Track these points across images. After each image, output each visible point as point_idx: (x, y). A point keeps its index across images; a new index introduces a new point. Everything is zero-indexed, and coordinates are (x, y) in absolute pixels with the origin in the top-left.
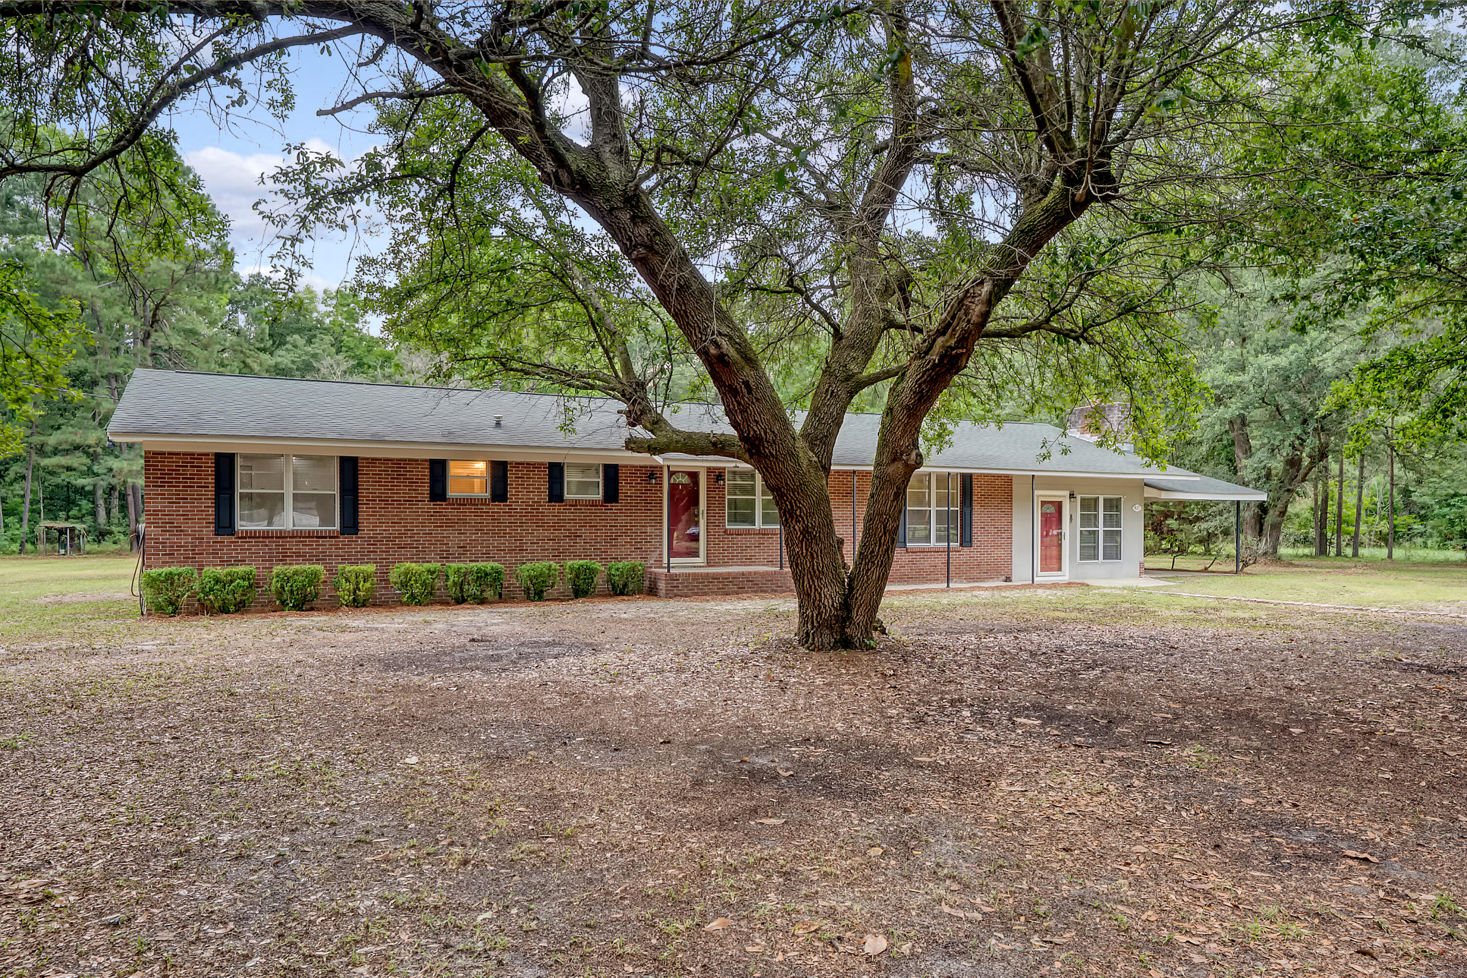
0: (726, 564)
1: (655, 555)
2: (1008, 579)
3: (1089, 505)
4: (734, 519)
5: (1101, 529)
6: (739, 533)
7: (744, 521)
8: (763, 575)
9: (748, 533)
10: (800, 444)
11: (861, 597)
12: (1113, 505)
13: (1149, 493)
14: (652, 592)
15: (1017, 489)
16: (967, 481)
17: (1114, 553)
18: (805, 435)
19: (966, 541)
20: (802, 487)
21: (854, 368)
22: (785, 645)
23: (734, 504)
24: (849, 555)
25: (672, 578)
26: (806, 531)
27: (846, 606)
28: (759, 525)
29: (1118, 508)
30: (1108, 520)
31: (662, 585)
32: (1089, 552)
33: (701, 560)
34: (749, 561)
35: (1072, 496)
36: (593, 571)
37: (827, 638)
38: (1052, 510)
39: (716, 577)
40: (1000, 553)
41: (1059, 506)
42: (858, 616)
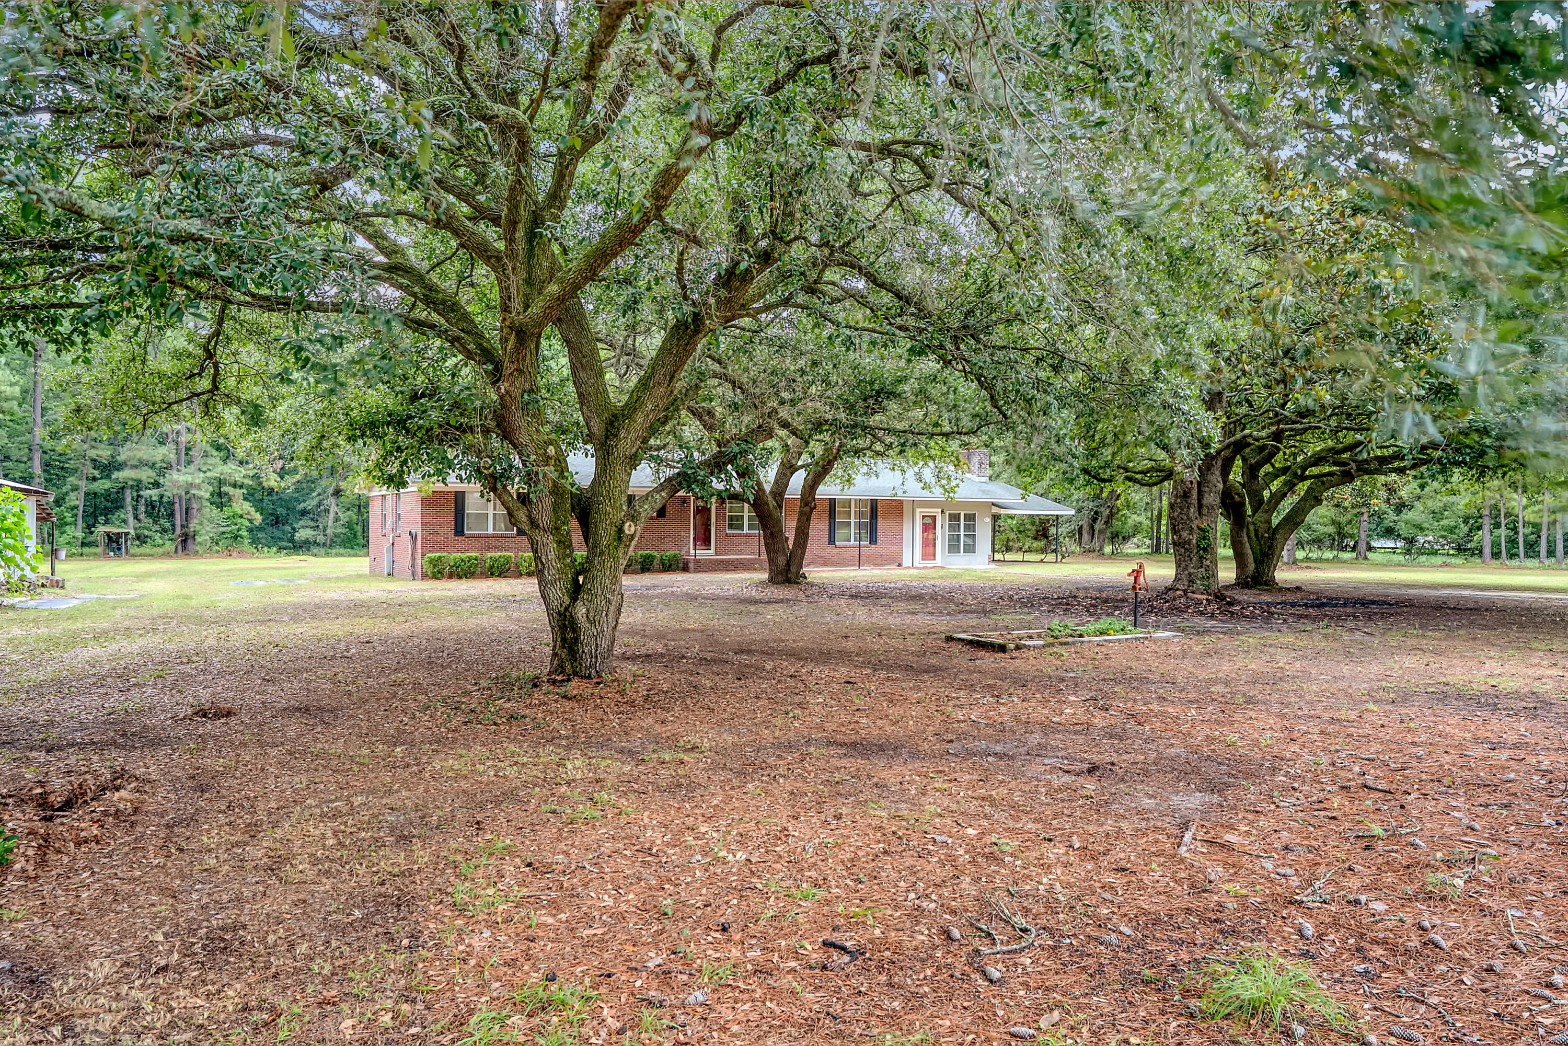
0: (726, 554)
1: (686, 549)
2: (900, 565)
3: (955, 518)
4: (731, 527)
5: (962, 533)
6: (734, 536)
7: (736, 528)
8: (749, 560)
9: (740, 535)
10: (770, 499)
11: (795, 561)
12: (970, 518)
13: (995, 510)
14: (685, 569)
15: (907, 509)
16: (874, 504)
17: (970, 549)
18: (772, 492)
19: (873, 540)
20: (770, 516)
21: (794, 462)
22: (762, 583)
23: (731, 518)
24: (791, 543)
25: (697, 561)
26: (772, 534)
27: (788, 564)
28: (746, 531)
29: (974, 520)
30: (967, 527)
31: (691, 565)
32: (954, 547)
33: (712, 551)
34: (740, 552)
35: (942, 512)
36: (653, 557)
37: (780, 578)
38: (929, 521)
39: (722, 561)
40: (894, 548)
41: (934, 518)
42: (793, 569)
